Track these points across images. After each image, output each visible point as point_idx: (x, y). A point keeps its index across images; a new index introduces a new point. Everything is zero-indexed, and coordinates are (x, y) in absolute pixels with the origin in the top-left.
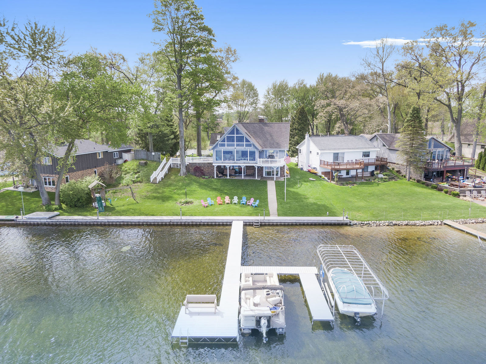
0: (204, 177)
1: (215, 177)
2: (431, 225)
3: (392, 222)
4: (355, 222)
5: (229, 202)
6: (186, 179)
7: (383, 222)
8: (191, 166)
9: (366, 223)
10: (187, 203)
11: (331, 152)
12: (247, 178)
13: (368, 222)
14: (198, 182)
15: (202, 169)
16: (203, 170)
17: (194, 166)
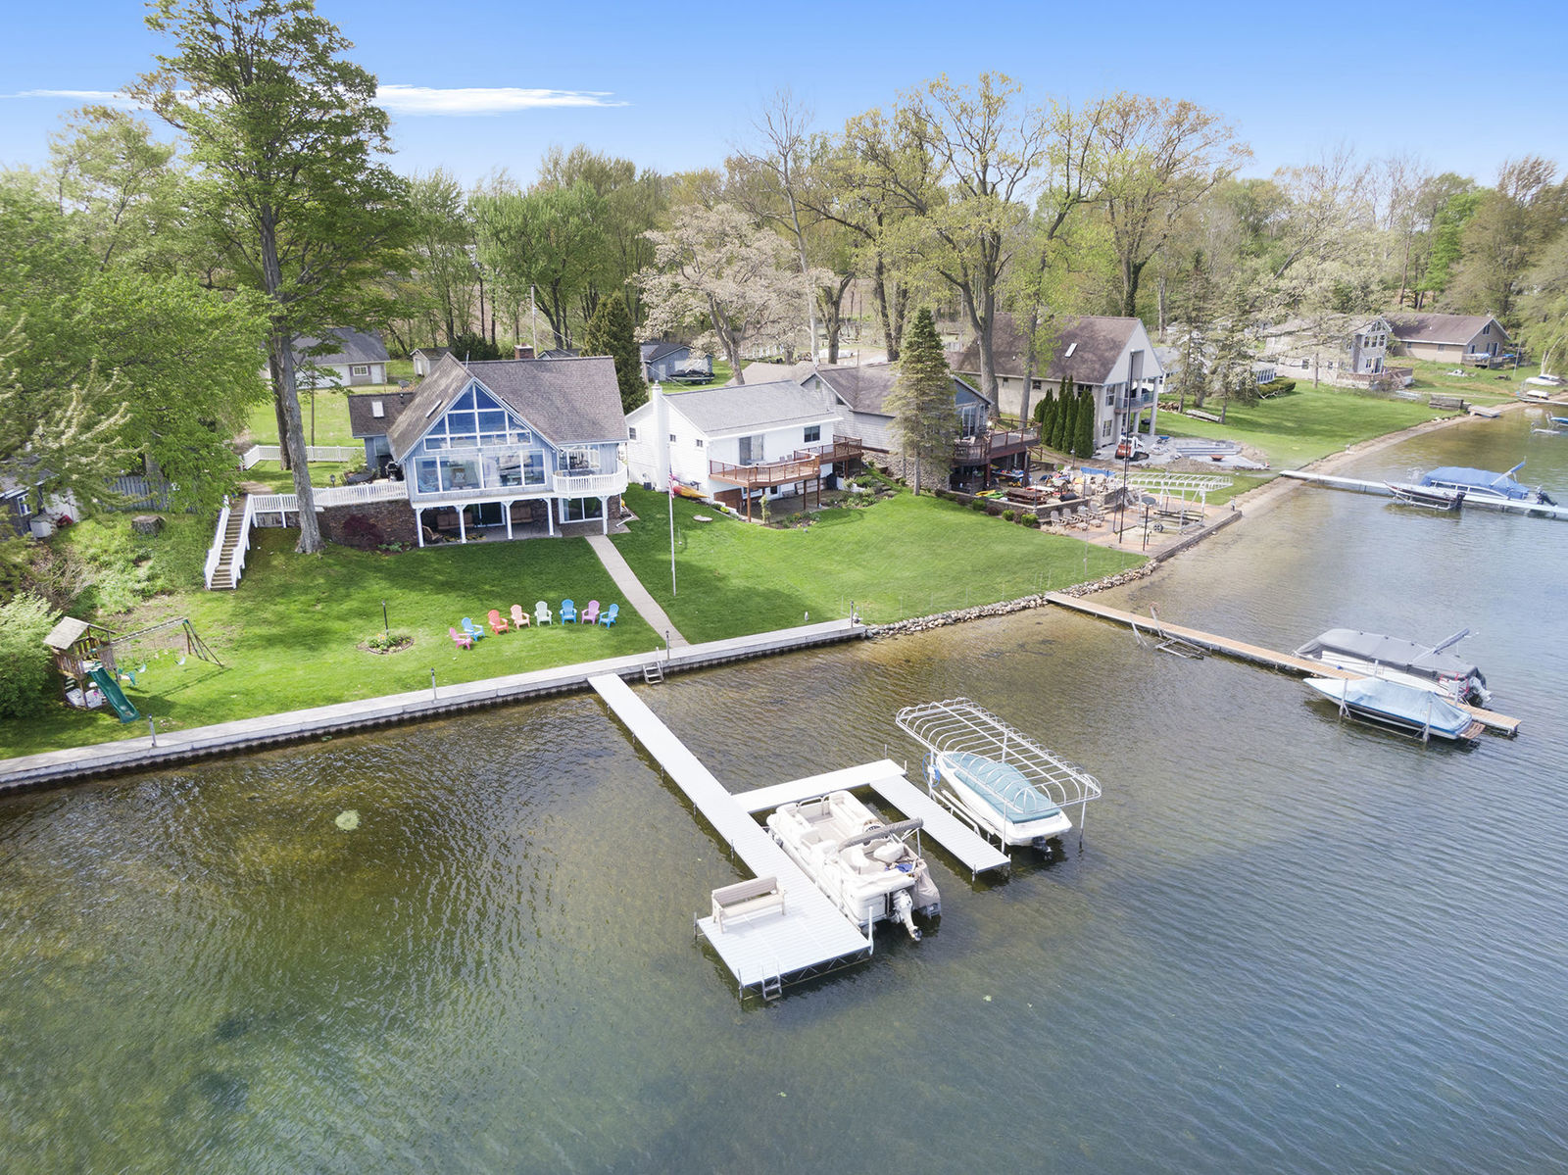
0: (387, 549)
1: (422, 544)
2: (1024, 608)
3: (949, 616)
4: (874, 628)
5: (527, 621)
6: (331, 561)
7: (931, 617)
8: (334, 518)
9: (897, 626)
10: (397, 642)
11: (733, 438)
12: (524, 536)
13: (901, 624)
14: (378, 569)
15: (372, 521)
16: (374, 526)
17: (344, 516)
